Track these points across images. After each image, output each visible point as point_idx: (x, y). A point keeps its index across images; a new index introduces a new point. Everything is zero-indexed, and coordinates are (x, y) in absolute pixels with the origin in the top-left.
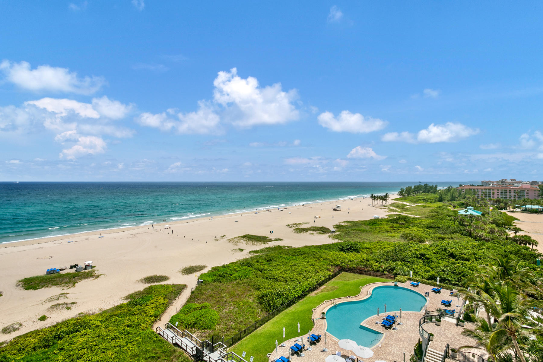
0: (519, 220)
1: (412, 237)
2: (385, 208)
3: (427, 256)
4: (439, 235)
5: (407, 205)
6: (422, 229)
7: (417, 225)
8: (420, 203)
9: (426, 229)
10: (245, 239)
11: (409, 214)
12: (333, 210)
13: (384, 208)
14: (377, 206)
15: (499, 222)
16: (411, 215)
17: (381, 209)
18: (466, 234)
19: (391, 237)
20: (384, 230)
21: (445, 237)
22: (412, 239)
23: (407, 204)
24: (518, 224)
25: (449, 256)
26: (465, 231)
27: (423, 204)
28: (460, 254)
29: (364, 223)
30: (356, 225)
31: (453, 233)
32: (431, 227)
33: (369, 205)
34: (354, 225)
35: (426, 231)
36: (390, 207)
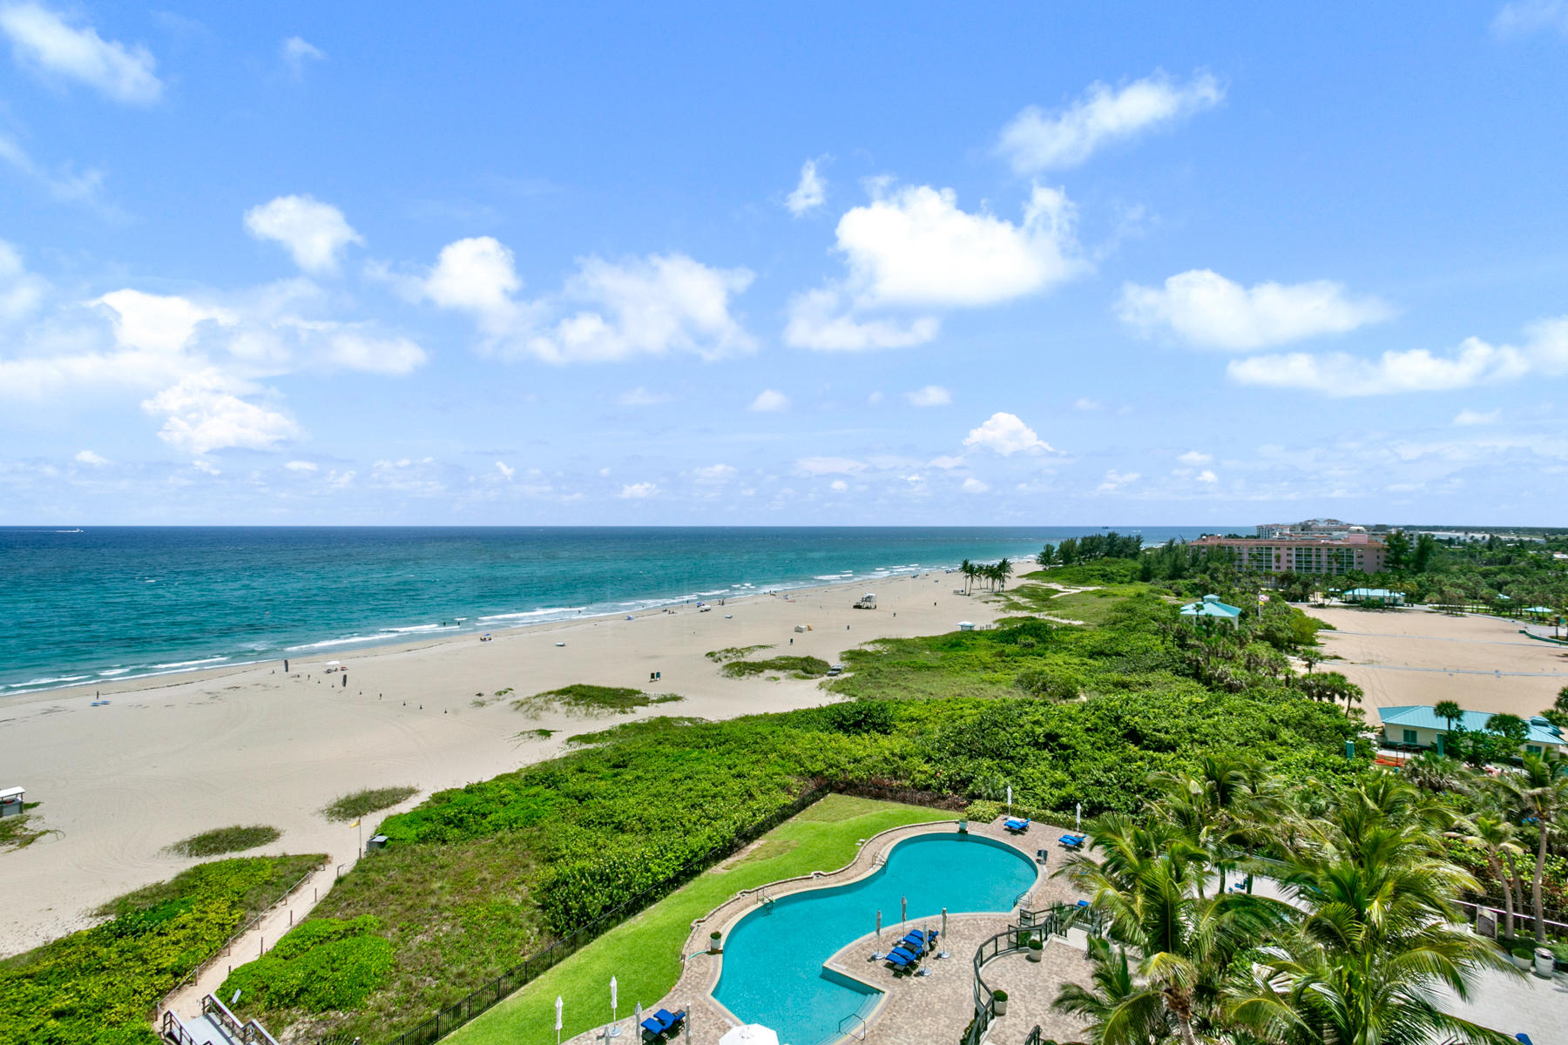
0: (1334, 629)
1: (1044, 685)
2: (998, 599)
3: (1064, 740)
4: (1115, 676)
5: (1057, 592)
6: (1076, 661)
7: (1066, 648)
8: (1092, 585)
9: (1086, 660)
10: (566, 698)
11: (1057, 616)
12: (855, 607)
13: (994, 601)
14: (979, 593)
15: (1280, 635)
16: (1062, 618)
17: (987, 602)
18: (1187, 672)
19: (991, 683)
20: (976, 663)
21: (1130, 682)
22: (1045, 690)
23: (1060, 587)
24: (1331, 638)
25: (1125, 736)
26: (1183, 662)
27: (1099, 588)
28: (1154, 730)
29: (930, 643)
30: (904, 651)
31: (1152, 669)
32: (1101, 653)
33: (956, 593)
34: (898, 650)
35: (1086, 664)
36: (1012, 597)
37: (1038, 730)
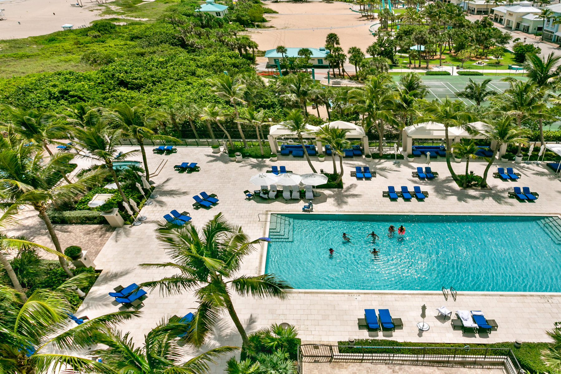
0: (278, 13)
1: (94, 59)
2: (99, 8)
3: (71, 93)
4: (138, 50)
5: (142, 1)
6: (123, 43)
7: (120, 36)
9: (128, 42)
11: (132, 16)
13: (97, 10)
15: (244, 18)
16: (136, 18)
17: (92, 11)
18: (177, 43)
19: (66, 61)
20: (61, 50)
21: (145, 52)
24: (273, 17)
26: (175, 39)
28: (134, 79)
29: (36, 40)
30: (14, 47)
31: (158, 44)
32: (137, 37)
33: (73, 5)
34: (10, 47)
35: (126, 44)
36: (110, 7)
37: (55, 90)
